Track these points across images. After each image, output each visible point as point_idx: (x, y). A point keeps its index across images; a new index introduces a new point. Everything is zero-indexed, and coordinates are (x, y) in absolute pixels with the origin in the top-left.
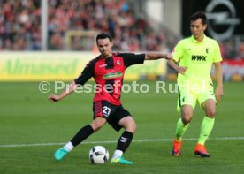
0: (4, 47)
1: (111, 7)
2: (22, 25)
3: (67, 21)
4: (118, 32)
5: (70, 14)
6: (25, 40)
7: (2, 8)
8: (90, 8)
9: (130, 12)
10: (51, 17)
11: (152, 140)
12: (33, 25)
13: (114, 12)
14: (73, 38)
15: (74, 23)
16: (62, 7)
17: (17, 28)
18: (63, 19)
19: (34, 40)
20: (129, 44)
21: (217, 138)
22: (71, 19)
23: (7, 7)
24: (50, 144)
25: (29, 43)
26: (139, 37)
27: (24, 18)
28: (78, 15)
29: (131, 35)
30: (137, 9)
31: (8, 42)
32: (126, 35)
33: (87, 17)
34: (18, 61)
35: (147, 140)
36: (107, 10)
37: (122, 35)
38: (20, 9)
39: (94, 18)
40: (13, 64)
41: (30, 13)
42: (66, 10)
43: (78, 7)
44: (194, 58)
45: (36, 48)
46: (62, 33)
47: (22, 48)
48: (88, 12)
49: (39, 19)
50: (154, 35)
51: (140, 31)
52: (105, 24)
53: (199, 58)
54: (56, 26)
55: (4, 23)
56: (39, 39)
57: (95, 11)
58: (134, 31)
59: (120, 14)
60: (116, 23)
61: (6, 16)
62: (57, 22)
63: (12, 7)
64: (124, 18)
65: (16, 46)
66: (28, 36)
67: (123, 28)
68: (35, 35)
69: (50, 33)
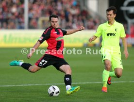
0: (2, 27)
1: (66, 3)
2: (13, 14)
3: (40, 12)
4: (70, 18)
5: (42, 7)
6: (15, 23)
7: (1, 3)
8: (54, 4)
9: (78, 6)
10: (30, 9)
11: (91, 83)
12: (19, 14)
13: (68, 6)
14: (43, 22)
15: (44, 13)
16: (37, 3)
17: (10, 15)
18: (37, 10)
19: (20, 23)
20: (77, 25)
21: (130, 82)
22: (43, 10)
23: (4, 3)
24: (30, 85)
25: (17, 25)
26: (83, 21)
27: (14, 10)
28: (46, 8)
29: (78, 20)
30: (82, 4)
31: (5, 24)
32: (75, 20)
33: (52, 9)
34: (10, 35)
35: (88, 83)
36: (64, 5)
37: (73, 20)
38: (12, 4)
39: (56, 10)
40: (8, 37)
41: (18, 6)
42: (39, 5)
43: (47, 3)
44: (108, 35)
45: (21, 28)
46: (37, 19)
47: (13, 28)
48: (53, 6)
49: (23, 10)
50: (92, 20)
51: (84, 17)
52: (63, 13)
53: (111, 34)
54: (33, 14)
55: (2, 13)
56: (23, 22)
57: (56, 5)
58: (80, 17)
59: (72, 7)
60: (70, 13)
61: (4, 8)
62: (34, 12)
63: (7, 3)
64: (74, 10)
65: (9, 26)
66: (17, 20)
67: (73, 16)
68: (21, 20)
69: (30, 19)
